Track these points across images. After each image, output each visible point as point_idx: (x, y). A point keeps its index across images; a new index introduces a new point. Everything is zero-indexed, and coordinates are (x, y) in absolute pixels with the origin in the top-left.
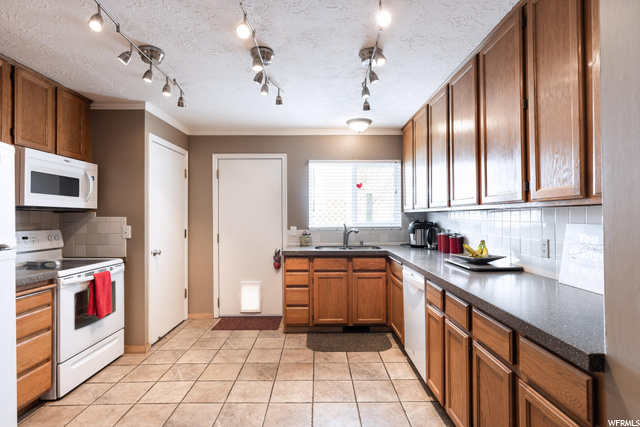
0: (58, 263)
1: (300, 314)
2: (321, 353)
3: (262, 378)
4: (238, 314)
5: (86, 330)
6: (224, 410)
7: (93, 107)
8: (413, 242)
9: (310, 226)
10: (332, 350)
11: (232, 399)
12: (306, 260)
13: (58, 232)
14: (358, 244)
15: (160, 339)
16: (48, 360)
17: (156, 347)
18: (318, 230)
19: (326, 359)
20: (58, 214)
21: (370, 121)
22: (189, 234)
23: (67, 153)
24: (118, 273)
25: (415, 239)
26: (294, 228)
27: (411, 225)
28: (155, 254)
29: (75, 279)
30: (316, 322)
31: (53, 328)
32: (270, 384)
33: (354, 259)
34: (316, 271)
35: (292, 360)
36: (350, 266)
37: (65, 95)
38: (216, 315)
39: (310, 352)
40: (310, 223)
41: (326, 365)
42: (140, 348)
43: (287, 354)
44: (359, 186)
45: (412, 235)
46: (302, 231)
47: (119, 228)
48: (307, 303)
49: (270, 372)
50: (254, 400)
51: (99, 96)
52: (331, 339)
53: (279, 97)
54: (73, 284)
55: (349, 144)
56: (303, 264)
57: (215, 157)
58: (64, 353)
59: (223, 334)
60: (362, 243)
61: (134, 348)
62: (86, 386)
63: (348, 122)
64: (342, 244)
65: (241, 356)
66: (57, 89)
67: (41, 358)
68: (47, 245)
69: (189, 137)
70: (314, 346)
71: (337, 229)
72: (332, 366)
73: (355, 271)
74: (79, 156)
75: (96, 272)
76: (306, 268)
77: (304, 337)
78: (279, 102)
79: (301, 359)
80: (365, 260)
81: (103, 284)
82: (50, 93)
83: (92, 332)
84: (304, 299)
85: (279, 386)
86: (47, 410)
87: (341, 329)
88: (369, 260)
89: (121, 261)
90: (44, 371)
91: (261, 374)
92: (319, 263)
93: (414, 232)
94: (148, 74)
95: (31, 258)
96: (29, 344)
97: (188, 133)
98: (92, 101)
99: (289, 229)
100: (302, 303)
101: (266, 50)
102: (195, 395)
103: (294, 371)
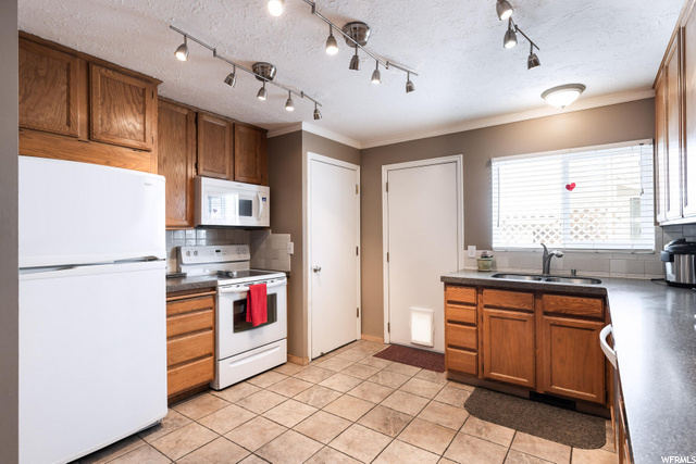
0: (235, 273)
1: (465, 360)
2: (478, 420)
3: (383, 430)
4: (408, 344)
5: (245, 335)
6: (319, 454)
7: (270, 135)
8: (671, 277)
9: (494, 246)
10: (497, 420)
11: (336, 444)
12: (473, 291)
13: (247, 247)
14: (569, 273)
15: (323, 355)
16: (210, 355)
17: (315, 362)
18: (506, 252)
19: (479, 431)
20: (248, 232)
21: (581, 87)
22: (362, 251)
23: (244, 179)
24: (279, 286)
25: (676, 272)
26: (472, 248)
27: (667, 247)
28: (315, 271)
29: (234, 288)
30: (486, 375)
31: (214, 328)
32: (387, 440)
33: (545, 296)
34: (486, 306)
35: (433, 418)
36: (539, 306)
37: (241, 129)
38: (387, 341)
39: (465, 413)
40: (494, 241)
41: (474, 440)
42: (300, 360)
43: (432, 409)
44: (570, 187)
45: (669, 265)
46: (481, 252)
47: (285, 243)
48: (474, 347)
49: (395, 425)
50: (355, 455)
51: (272, 125)
52: (506, 403)
53: (409, 82)
54: (232, 293)
55: (561, 128)
56: (469, 295)
57: (384, 168)
58: (223, 352)
59: (382, 363)
60: (574, 272)
61: (295, 359)
62: (244, 384)
63: (544, 95)
64: (541, 272)
65: (381, 395)
66: (234, 125)
67: (203, 353)
68: (236, 258)
69: (362, 151)
70: (474, 409)
71: (534, 251)
72: (482, 444)
73: (546, 313)
74: (255, 181)
75: (256, 283)
76: (473, 301)
77: (469, 390)
78: (410, 89)
79: (444, 421)
80: (564, 298)
81: (259, 295)
82: (227, 129)
83: (251, 337)
84: (471, 340)
85: (396, 447)
86: (208, 397)
87: (527, 394)
88: (571, 299)
89: (284, 275)
90: (206, 363)
91: (385, 425)
92: (490, 296)
93: (671, 260)
94: (262, 92)
95: (222, 268)
96: (192, 339)
97: (359, 147)
98: (267, 131)
99: (466, 248)
100: (467, 346)
101: (357, 26)
102: (310, 424)
103: (426, 433)
